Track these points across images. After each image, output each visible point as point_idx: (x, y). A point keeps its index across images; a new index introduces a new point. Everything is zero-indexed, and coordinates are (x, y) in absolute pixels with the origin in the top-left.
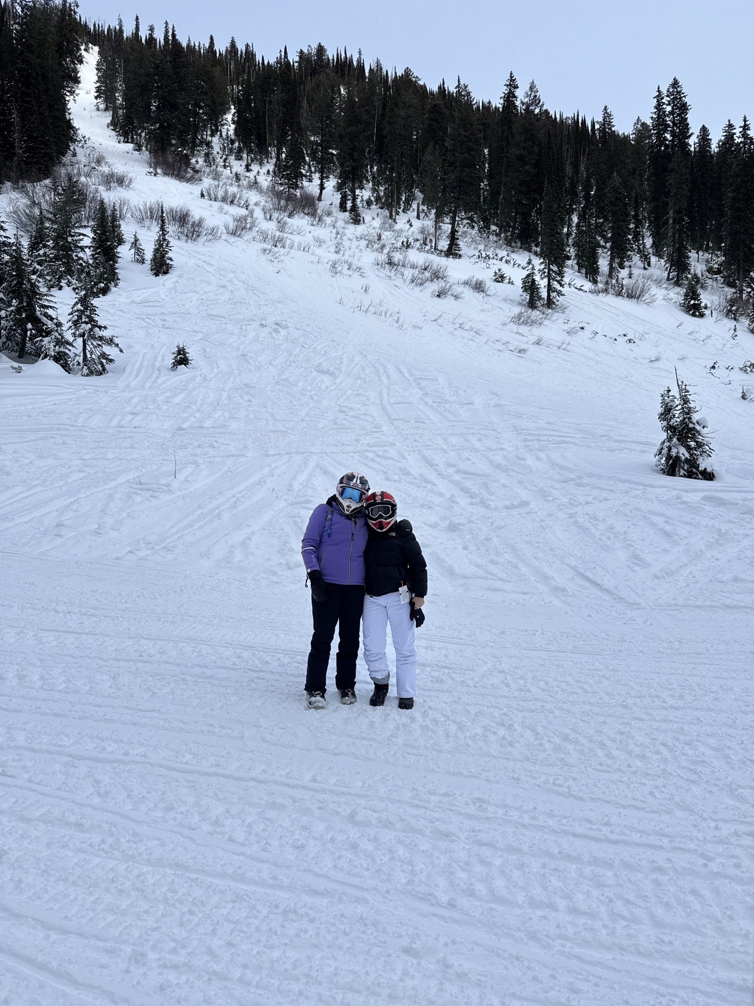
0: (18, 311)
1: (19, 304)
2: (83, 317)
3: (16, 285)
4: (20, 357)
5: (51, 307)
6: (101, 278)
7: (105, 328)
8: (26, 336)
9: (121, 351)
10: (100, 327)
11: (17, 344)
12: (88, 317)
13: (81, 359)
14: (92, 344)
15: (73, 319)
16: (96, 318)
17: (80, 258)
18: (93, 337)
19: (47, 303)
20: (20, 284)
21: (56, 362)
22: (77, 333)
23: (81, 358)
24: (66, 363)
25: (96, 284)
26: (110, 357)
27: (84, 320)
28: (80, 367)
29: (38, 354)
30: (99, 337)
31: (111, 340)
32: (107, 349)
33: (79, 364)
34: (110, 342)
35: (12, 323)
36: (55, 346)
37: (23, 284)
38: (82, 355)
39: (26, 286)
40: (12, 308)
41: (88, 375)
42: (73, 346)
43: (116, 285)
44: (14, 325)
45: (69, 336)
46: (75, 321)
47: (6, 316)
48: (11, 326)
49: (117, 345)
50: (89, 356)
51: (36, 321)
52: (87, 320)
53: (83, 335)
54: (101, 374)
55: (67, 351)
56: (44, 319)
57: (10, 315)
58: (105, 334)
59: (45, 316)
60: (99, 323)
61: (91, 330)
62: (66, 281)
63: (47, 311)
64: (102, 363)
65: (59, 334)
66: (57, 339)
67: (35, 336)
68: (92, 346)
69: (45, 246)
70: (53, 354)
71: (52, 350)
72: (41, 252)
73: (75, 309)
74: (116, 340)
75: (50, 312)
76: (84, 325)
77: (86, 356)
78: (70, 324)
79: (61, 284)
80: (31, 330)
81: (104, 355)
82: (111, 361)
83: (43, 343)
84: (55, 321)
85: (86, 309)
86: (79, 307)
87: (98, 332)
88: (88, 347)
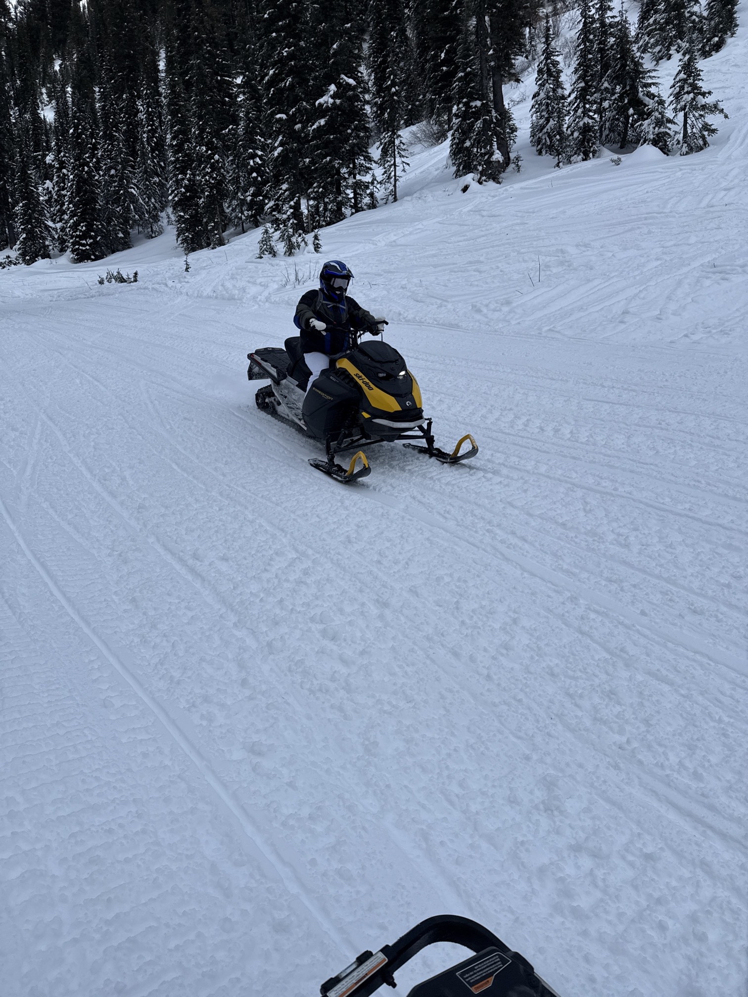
0: (621, 98)
1: (623, 89)
2: (686, 86)
3: (620, 68)
4: (622, 147)
5: (654, 84)
6: (715, 31)
7: (710, 93)
8: (628, 122)
9: (726, 117)
10: (704, 94)
11: (619, 135)
12: (691, 85)
13: (680, 137)
14: (694, 116)
15: (675, 92)
16: (700, 84)
17: (692, 14)
18: (696, 108)
19: (650, 81)
20: (624, 66)
21: (655, 145)
22: (679, 107)
23: (682, 135)
24: (666, 145)
25: (709, 40)
26: (713, 127)
27: (686, 90)
28: (679, 146)
29: (638, 140)
30: (702, 106)
31: (716, 106)
32: (711, 119)
33: (678, 142)
34: (715, 108)
35: (615, 113)
36: (654, 128)
37: (627, 65)
38: (682, 132)
39: (630, 66)
40: (616, 96)
41: (687, 153)
42: (675, 123)
43: (733, 34)
44: (617, 114)
45: (669, 114)
46: (677, 94)
47: (610, 106)
48: (614, 116)
49: (722, 111)
50: (689, 131)
51: (637, 103)
52: (690, 89)
53: (683, 108)
54: (701, 149)
55: (667, 130)
56: (647, 100)
57: (613, 104)
58: (709, 100)
59: (647, 96)
60: (703, 90)
61: (693, 99)
62: (675, 47)
63: (650, 89)
64: (704, 135)
65: (660, 113)
66: (657, 119)
67: (636, 121)
68: (693, 119)
69: (656, 12)
70: (652, 137)
71: (651, 133)
72: (651, 21)
73: (677, 79)
74: (721, 105)
75: (653, 90)
76: (686, 96)
77: (687, 132)
78: (672, 98)
79: (671, 52)
80: (633, 115)
81: (706, 127)
82: (714, 131)
83: (643, 128)
84: (656, 99)
85: (689, 76)
86: (682, 76)
87: (701, 100)
88: (689, 121)
